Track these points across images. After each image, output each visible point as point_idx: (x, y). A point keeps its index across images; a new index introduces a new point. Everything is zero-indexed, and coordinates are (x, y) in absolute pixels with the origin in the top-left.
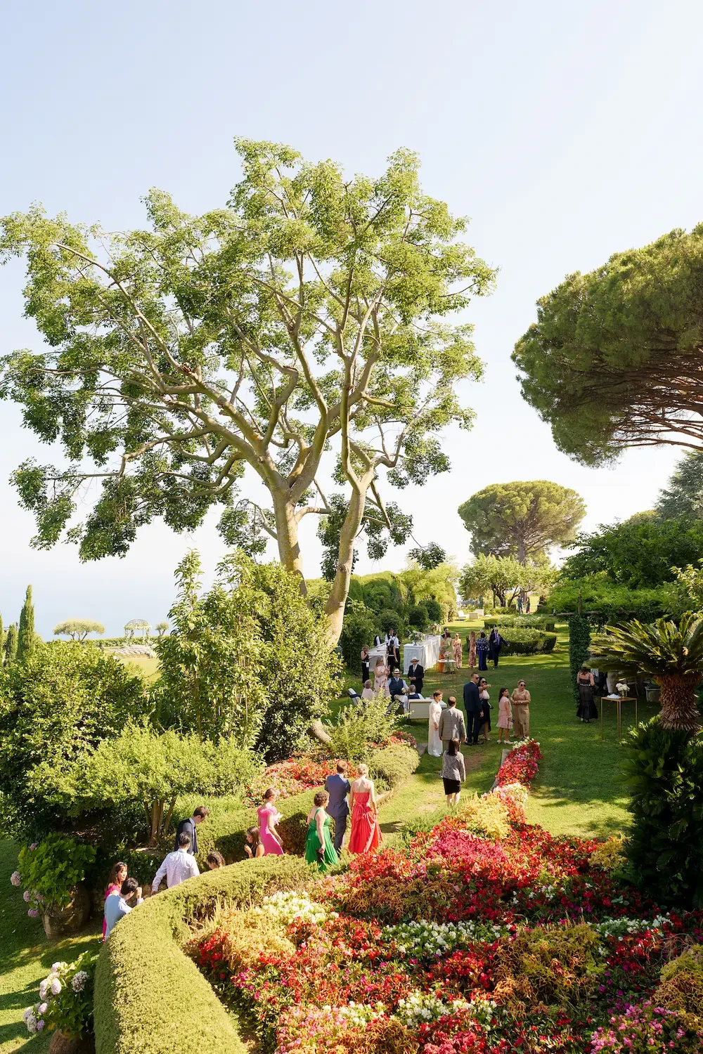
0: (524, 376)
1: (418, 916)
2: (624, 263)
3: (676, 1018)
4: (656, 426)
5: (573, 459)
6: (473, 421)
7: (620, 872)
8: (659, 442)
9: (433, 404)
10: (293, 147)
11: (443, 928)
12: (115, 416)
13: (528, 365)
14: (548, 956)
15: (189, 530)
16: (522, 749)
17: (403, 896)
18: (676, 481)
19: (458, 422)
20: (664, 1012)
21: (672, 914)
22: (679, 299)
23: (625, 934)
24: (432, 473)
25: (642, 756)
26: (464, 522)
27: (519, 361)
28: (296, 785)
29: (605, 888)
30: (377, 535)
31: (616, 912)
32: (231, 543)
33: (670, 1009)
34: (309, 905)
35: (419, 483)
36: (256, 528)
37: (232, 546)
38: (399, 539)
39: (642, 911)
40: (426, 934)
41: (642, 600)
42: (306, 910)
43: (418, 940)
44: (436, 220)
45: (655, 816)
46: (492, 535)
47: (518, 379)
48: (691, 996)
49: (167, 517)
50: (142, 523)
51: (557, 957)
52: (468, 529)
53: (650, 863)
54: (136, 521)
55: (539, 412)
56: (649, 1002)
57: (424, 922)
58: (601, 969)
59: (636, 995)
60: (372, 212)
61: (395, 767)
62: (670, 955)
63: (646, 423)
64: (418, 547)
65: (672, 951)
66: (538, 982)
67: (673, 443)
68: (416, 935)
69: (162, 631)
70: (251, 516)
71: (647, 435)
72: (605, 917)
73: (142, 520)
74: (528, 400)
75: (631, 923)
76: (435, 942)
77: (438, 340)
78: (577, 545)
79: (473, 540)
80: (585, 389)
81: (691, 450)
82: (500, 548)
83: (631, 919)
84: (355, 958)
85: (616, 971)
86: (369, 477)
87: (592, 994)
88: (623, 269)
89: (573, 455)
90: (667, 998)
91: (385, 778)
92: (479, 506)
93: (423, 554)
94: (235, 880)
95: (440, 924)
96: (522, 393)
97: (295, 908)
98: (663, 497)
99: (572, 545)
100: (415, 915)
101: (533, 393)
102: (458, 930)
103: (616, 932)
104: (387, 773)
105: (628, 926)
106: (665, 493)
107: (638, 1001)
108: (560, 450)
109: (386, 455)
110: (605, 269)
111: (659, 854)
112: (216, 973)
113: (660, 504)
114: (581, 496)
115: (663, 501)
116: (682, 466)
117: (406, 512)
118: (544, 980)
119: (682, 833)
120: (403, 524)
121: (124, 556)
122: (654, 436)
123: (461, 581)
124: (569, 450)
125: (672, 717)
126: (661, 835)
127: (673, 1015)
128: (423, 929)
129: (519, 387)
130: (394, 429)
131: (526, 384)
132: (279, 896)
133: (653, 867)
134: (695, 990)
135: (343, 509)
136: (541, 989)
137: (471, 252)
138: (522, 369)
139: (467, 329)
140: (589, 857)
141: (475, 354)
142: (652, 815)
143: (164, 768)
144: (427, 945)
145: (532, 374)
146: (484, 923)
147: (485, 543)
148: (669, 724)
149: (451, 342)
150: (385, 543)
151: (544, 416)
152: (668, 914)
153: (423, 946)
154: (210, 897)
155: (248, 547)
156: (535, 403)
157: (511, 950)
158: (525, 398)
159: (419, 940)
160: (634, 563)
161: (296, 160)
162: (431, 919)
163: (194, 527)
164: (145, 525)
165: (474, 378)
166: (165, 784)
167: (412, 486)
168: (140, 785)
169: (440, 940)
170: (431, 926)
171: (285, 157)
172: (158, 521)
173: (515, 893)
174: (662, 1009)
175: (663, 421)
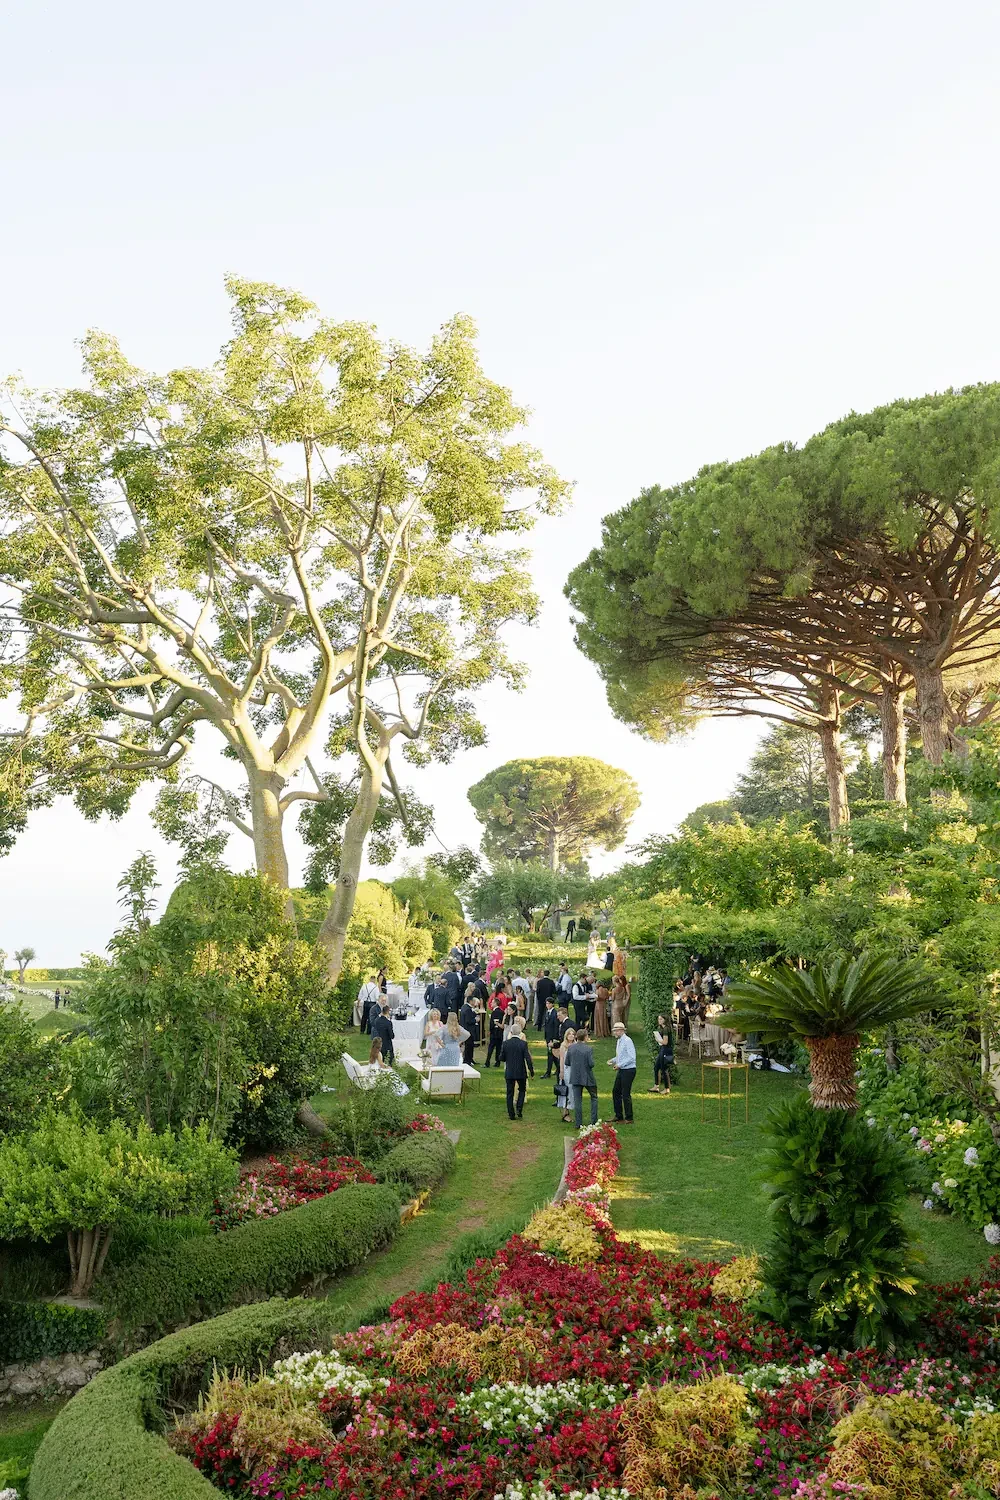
0: (581, 617)
1: (502, 1377)
2: (720, 480)
3: (862, 1493)
4: (741, 692)
5: (633, 731)
6: (525, 679)
7: (756, 1302)
8: (745, 712)
9: (473, 653)
10: (307, 295)
11: (540, 1391)
12: (17, 648)
13: (587, 604)
14: (686, 1424)
15: (112, 818)
16: (596, 1137)
17: (476, 1349)
18: (758, 764)
19: (506, 680)
20: (846, 1487)
21: (829, 1357)
22: (786, 532)
23: (777, 1386)
24: (461, 747)
25: (791, 1145)
26: (475, 810)
27: (574, 597)
28: (283, 1195)
29: (740, 1325)
30: (384, 833)
31: (757, 1357)
32: (174, 838)
33: (852, 1482)
34: (343, 1371)
35: (444, 760)
36: (212, 818)
37: (174, 842)
38: (416, 839)
39: (793, 1355)
40: (516, 1402)
41: (743, 929)
42: (340, 1376)
43: (507, 1411)
44: (493, 410)
45: (808, 1226)
46: (513, 830)
47: (572, 621)
48: (876, 1463)
49: (79, 798)
50: (38, 806)
51: (698, 1422)
52: (481, 821)
53: (800, 1288)
54: (29, 802)
55: (597, 667)
56: (825, 1475)
57: (511, 1385)
58: (752, 1435)
59: (803, 1467)
60: (418, 394)
61: (424, 1166)
62: (838, 1412)
63: (728, 686)
64: (444, 851)
65: (841, 1405)
66: (678, 1459)
67: (763, 715)
68: (503, 1404)
69: (24, 961)
70: (203, 801)
71: (730, 703)
72: (747, 1365)
73: (39, 801)
74: (584, 651)
75: (782, 1371)
76: (531, 1413)
77: (482, 567)
78: (647, 850)
79: (486, 836)
80: (659, 639)
81: (778, 722)
82: (522, 848)
83: (779, 1366)
84: (421, 1443)
85: (772, 1436)
86: (384, 753)
87: (744, 1470)
88: (718, 487)
89: (634, 726)
90: (846, 1468)
91: (411, 1180)
92: (497, 789)
93: (450, 860)
94: (230, 1338)
95: (534, 1387)
96: (575, 640)
97: (324, 1376)
98: (742, 784)
99: (640, 850)
100: (497, 1375)
101: (590, 641)
102: (558, 1394)
103: (765, 1383)
104: (412, 1173)
105: (779, 1375)
106: (744, 779)
107: (808, 1475)
108: (617, 717)
109: (405, 721)
110: (693, 483)
111: (810, 1276)
112: (220, 1477)
113: (738, 794)
114: (634, 780)
115: (743, 791)
116: (766, 743)
117: (425, 802)
118: (687, 1455)
119: (842, 1247)
120: (420, 817)
121: (7, 853)
122: (737, 704)
123: (474, 896)
124: (629, 718)
125: (825, 1092)
126: (815, 1250)
127: (859, 1491)
128: (511, 1395)
129: (573, 631)
130: (415, 684)
131: (580, 628)
132: (297, 1360)
133: (803, 1294)
134: (880, 1455)
135: (339, 794)
136: (683, 1469)
137: (536, 455)
138: (578, 608)
139: (520, 555)
140: (712, 1283)
141: (533, 589)
142: (804, 1224)
143: (107, 1174)
144: (520, 1417)
145: (591, 616)
146: (593, 1381)
147: (502, 840)
148: (822, 1102)
149: (498, 572)
150: (393, 843)
151: (603, 672)
152: (824, 1356)
153: (515, 1418)
154: (196, 1365)
155: (199, 844)
156: (592, 654)
157: (641, 1416)
158: (579, 647)
159: (510, 1410)
160: (727, 879)
161: (310, 311)
162: (520, 1380)
163: (120, 814)
164: (43, 808)
165: (525, 621)
166: (111, 1199)
167: (435, 764)
168: (72, 1202)
169: (538, 1411)
170: (522, 1390)
171: (293, 306)
172: (65, 805)
173: (624, 1338)
174: (843, 1483)
175: (750, 686)
